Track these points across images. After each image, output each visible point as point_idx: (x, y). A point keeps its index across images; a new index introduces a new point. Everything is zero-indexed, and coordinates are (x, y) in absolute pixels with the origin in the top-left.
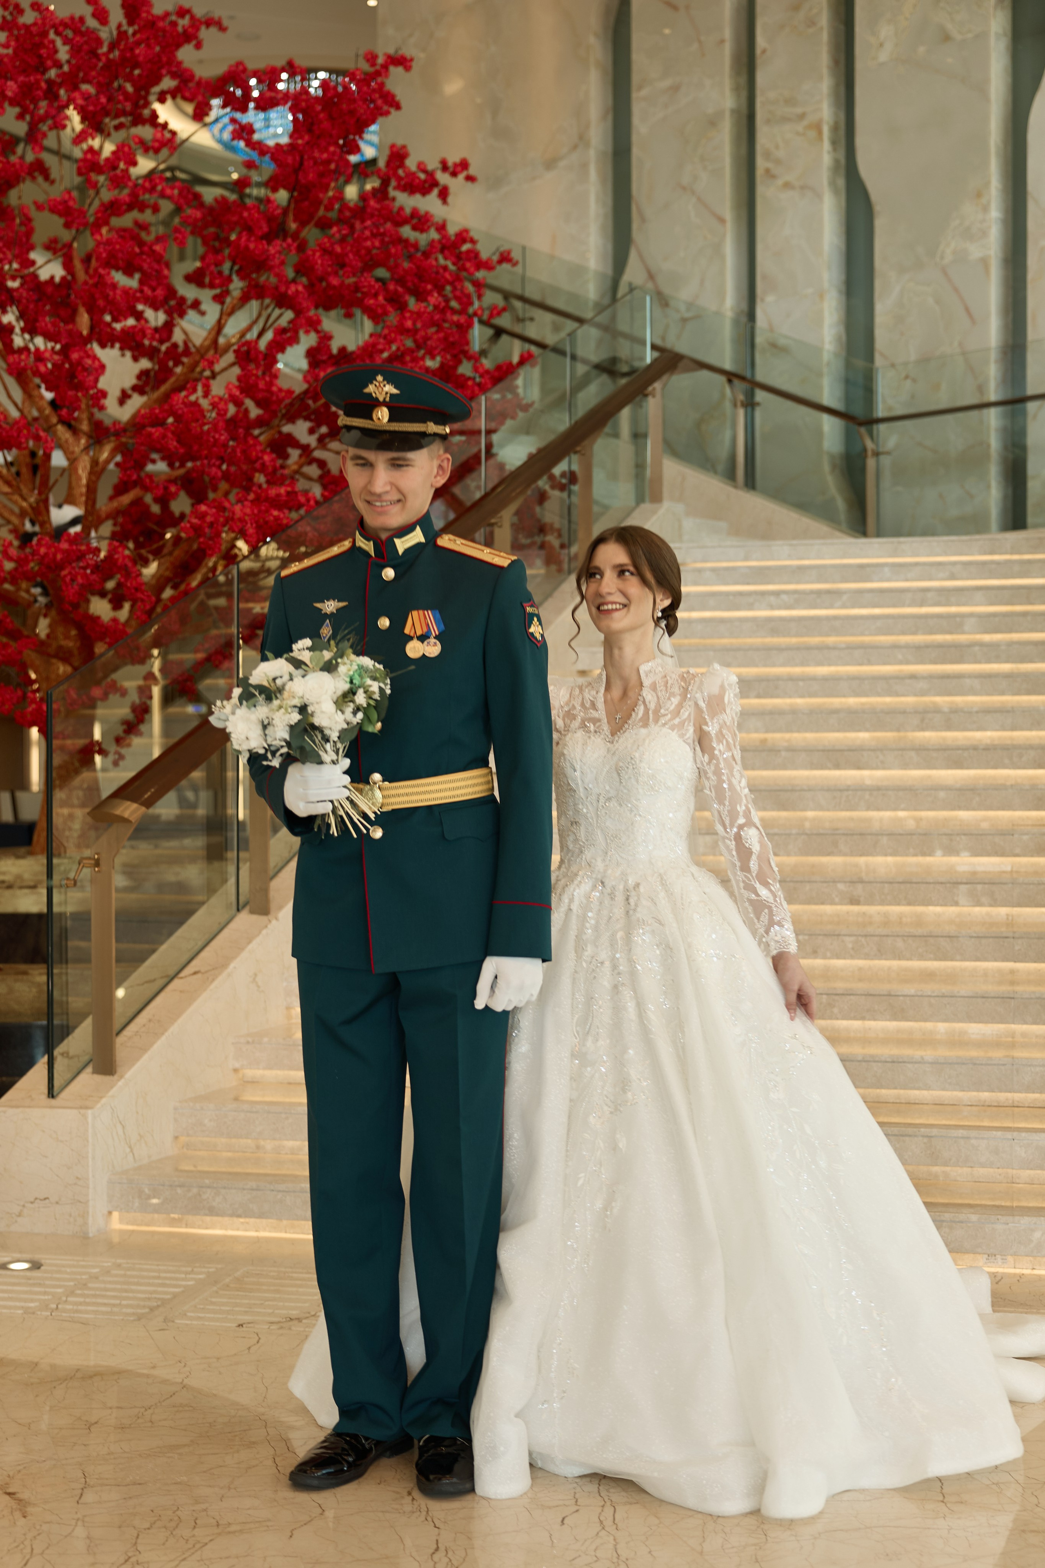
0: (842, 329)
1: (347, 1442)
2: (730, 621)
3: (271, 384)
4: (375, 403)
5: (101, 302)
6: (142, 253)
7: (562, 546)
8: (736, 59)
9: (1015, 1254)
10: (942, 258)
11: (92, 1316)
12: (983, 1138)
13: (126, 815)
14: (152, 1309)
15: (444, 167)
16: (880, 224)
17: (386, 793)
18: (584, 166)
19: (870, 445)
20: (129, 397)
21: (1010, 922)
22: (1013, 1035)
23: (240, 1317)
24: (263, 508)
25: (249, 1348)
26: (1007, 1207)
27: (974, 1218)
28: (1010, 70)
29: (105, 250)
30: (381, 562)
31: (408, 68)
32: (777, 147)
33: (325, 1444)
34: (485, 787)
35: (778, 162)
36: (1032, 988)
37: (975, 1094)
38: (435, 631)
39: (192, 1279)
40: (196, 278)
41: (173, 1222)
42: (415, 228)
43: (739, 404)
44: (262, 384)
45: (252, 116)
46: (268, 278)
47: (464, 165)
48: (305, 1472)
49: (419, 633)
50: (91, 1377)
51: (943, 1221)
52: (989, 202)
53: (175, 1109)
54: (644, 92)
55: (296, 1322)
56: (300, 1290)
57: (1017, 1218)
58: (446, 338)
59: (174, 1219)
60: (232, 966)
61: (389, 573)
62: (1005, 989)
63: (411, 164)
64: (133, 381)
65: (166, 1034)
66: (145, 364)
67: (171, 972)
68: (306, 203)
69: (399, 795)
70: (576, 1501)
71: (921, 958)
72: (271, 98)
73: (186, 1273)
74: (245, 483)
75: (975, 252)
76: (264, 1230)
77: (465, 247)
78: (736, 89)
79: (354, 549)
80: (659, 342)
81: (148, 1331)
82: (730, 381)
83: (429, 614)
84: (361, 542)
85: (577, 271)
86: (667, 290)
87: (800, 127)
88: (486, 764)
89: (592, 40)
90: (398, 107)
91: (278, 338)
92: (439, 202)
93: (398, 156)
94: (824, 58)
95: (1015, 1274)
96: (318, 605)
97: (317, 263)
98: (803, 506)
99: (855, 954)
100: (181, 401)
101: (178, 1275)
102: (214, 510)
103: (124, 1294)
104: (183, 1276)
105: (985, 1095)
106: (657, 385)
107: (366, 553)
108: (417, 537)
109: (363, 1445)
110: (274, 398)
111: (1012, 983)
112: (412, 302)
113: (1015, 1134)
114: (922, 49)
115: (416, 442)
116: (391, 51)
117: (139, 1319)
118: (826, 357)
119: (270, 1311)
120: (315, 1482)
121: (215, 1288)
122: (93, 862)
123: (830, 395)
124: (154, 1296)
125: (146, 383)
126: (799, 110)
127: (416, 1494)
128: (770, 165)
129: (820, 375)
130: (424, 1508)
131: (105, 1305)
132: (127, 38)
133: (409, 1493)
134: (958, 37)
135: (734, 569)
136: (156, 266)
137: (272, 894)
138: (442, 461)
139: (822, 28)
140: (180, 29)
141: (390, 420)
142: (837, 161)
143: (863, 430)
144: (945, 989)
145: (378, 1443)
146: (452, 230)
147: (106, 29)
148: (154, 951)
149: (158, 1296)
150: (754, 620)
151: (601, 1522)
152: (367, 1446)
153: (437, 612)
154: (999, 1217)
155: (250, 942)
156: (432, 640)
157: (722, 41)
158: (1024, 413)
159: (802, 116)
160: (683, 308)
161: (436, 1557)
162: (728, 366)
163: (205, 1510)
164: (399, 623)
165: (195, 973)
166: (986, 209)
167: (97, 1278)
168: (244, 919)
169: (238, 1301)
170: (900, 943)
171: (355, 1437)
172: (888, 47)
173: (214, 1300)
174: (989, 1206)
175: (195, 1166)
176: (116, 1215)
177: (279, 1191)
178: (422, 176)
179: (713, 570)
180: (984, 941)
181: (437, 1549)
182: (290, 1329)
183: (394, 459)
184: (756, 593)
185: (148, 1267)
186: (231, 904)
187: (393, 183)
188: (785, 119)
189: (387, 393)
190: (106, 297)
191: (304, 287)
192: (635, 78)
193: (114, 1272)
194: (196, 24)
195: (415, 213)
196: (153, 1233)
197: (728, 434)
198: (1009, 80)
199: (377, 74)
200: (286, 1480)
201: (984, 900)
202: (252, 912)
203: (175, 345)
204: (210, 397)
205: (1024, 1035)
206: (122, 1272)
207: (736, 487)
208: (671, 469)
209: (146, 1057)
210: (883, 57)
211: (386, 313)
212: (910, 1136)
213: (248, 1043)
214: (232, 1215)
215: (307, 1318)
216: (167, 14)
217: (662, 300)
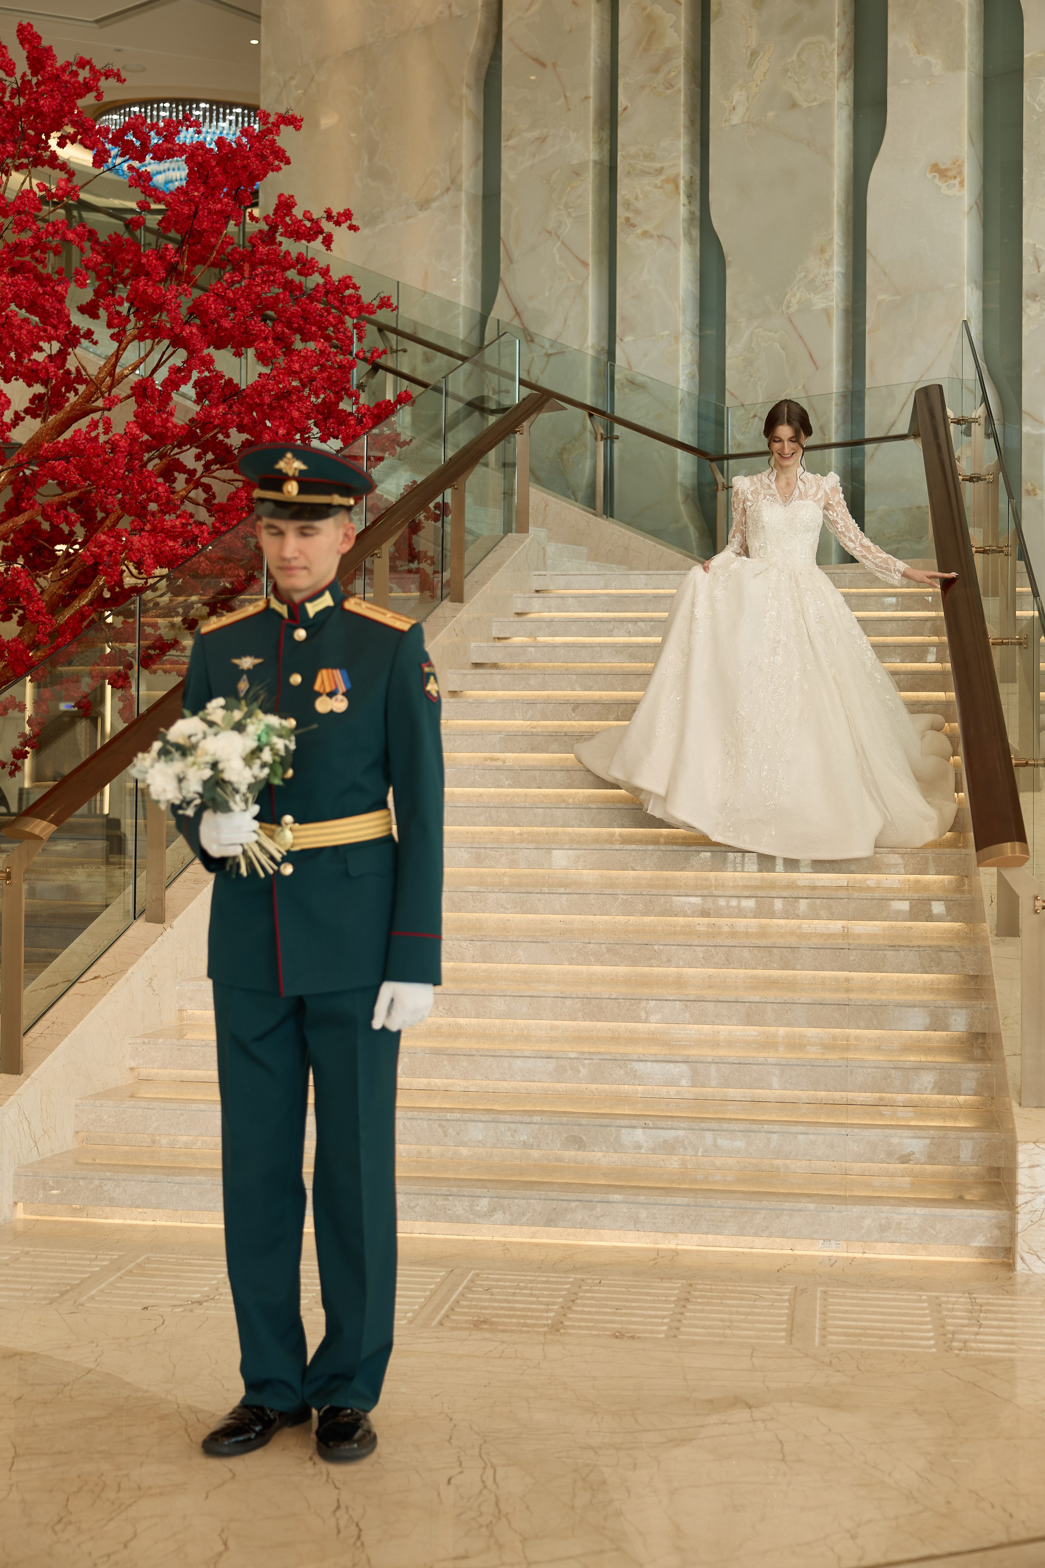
0: (695, 368)
1: (254, 1413)
2: (591, 646)
3: (167, 420)
4: (285, 478)
5: (7, 342)
6: (45, 293)
7: (435, 572)
8: (599, 114)
9: (847, 1240)
10: (788, 307)
11: (6, 1301)
12: (819, 1134)
13: (37, 832)
14: (62, 1294)
15: (329, 217)
16: (731, 272)
17: (297, 834)
18: (456, 207)
19: (720, 478)
20: (23, 419)
21: (846, 934)
22: (847, 1038)
23: (144, 1301)
24: (159, 538)
25: (155, 1329)
26: (840, 1196)
27: (812, 1206)
28: (852, 137)
29: (11, 291)
30: (294, 624)
31: (298, 128)
32: (636, 198)
33: (234, 1415)
34: (385, 827)
35: (638, 212)
36: (865, 996)
37: (813, 1092)
38: (342, 688)
39: (97, 1266)
40: (90, 310)
41: (75, 1212)
42: (300, 273)
43: (599, 437)
44: (158, 421)
45: (150, 165)
46: (163, 318)
47: (347, 215)
48: (217, 1440)
49: (328, 690)
50: (11, 1357)
51: (784, 1210)
52: (832, 257)
53: (77, 1106)
54: (512, 142)
55: (196, 1305)
56: (199, 1275)
57: (849, 1207)
58: (329, 378)
59: (75, 1208)
60: (130, 971)
61: (301, 634)
62: (841, 996)
63: (298, 212)
64: (27, 404)
65: (69, 1036)
66: (39, 389)
67: (73, 977)
68: (199, 247)
69: (308, 836)
70: (461, 1464)
71: (766, 967)
72: (168, 149)
73: (91, 1260)
74: (140, 512)
75: (818, 303)
76: (161, 1220)
77: (348, 292)
78: (599, 142)
79: (268, 610)
80: (525, 377)
81: (60, 1314)
82: (591, 415)
83: (337, 673)
84: (275, 605)
85: (447, 306)
86: (532, 329)
87: (658, 181)
88: (383, 805)
89: (465, 90)
90: (288, 162)
91: (173, 376)
92: (323, 248)
93: (285, 205)
94: (682, 118)
95: (847, 1258)
96: (236, 661)
97: (211, 308)
98: (656, 533)
99: (707, 962)
100: (83, 437)
101: (82, 1262)
102: (113, 539)
103: (35, 1280)
104: (88, 1263)
105: (822, 1094)
106: (525, 424)
107: (279, 615)
108: (327, 600)
109: (268, 1416)
110: (169, 434)
111: (847, 990)
112: (298, 345)
113: (849, 1130)
114: (771, 114)
115: (322, 512)
116: (282, 111)
117: (51, 1304)
118: (680, 395)
119: (173, 1295)
120: (226, 1450)
121: (119, 1274)
122: (4, 875)
123: (683, 431)
124: (62, 1281)
125: (40, 407)
126: (658, 165)
127: (317, 1458)
128: (630, 215)
129: (675, 412)
130: (324, 1471)
131: (17, 1290)
132: (32, 87)
133: (311, 1459)
134: (805, 105)
135: (594, 596)
136: (58, 306)
137: (168, 903)
138: (348, 530)
139: (679, 90)
140: (81, 79)
141: (300, 492)
142: (692, 213)
143: (714, 465)
144: (788, 996)
145: (281, 1414)
146: (336, 275)
147: (13, 79)
148: (56, 956)
149: (66, 1282)
150: (613, 646)
151: (483, 1482)
152: (272, 1417)
153: (345, 672)
154: (834, 1206)
155: (146, 949)
156: (340, 697)
157: (587, 98)
158: (863, 453)
159: (660, 171)
160: (547, 345)
161: (338, 1514)
162: (588, 401)
163: (128, 1475)
164: (309, 679)
165: (95, 978)
166: (829, 263)
167: (7, 1265)
168: (141, 927)
169: (141, 1286)
170: (746, 953)
171: (262, 1409)
172: (741, 110)
173: (118, 1285)
174: (825, 1195)
175: (94, 1160)
176: (20, 1205)
177: (176, 1183)
178: (308, 224)
179: (575, 597)
180: (822, 952)
181: (338, 1507)
182: (191, 1311)
183: (303, 528)
184: (615, 620)
185: (55, 1254)
186: (128, 911)
187: (281, 230)
188: (644, 173)
189: (296, 469)
190: (11, 337)
191: (198, 328)
192: (505, 129)
193: (22, 1259)
194: (96, 74)
195: (300, 258)
196: (56, 1222)
197: (588, 464)
198: (851, 146)
199: (268, 131)
200: (198, 1448)
201: (822, 913)
202: (148, 920)
203: (68, 372)
204: (111, 434)
205: (857, 1038)
206: (31, 1260)
207: (595, 515)
208: (537, 496)
209: (50, 1057)
210: (736, 119)
211: (274, 356)
212: (754, 1132)
213: (144, 1043)
214: (130, 1206)
215: (206, 1301)
216: (69, 64)
217: (529, 338)
